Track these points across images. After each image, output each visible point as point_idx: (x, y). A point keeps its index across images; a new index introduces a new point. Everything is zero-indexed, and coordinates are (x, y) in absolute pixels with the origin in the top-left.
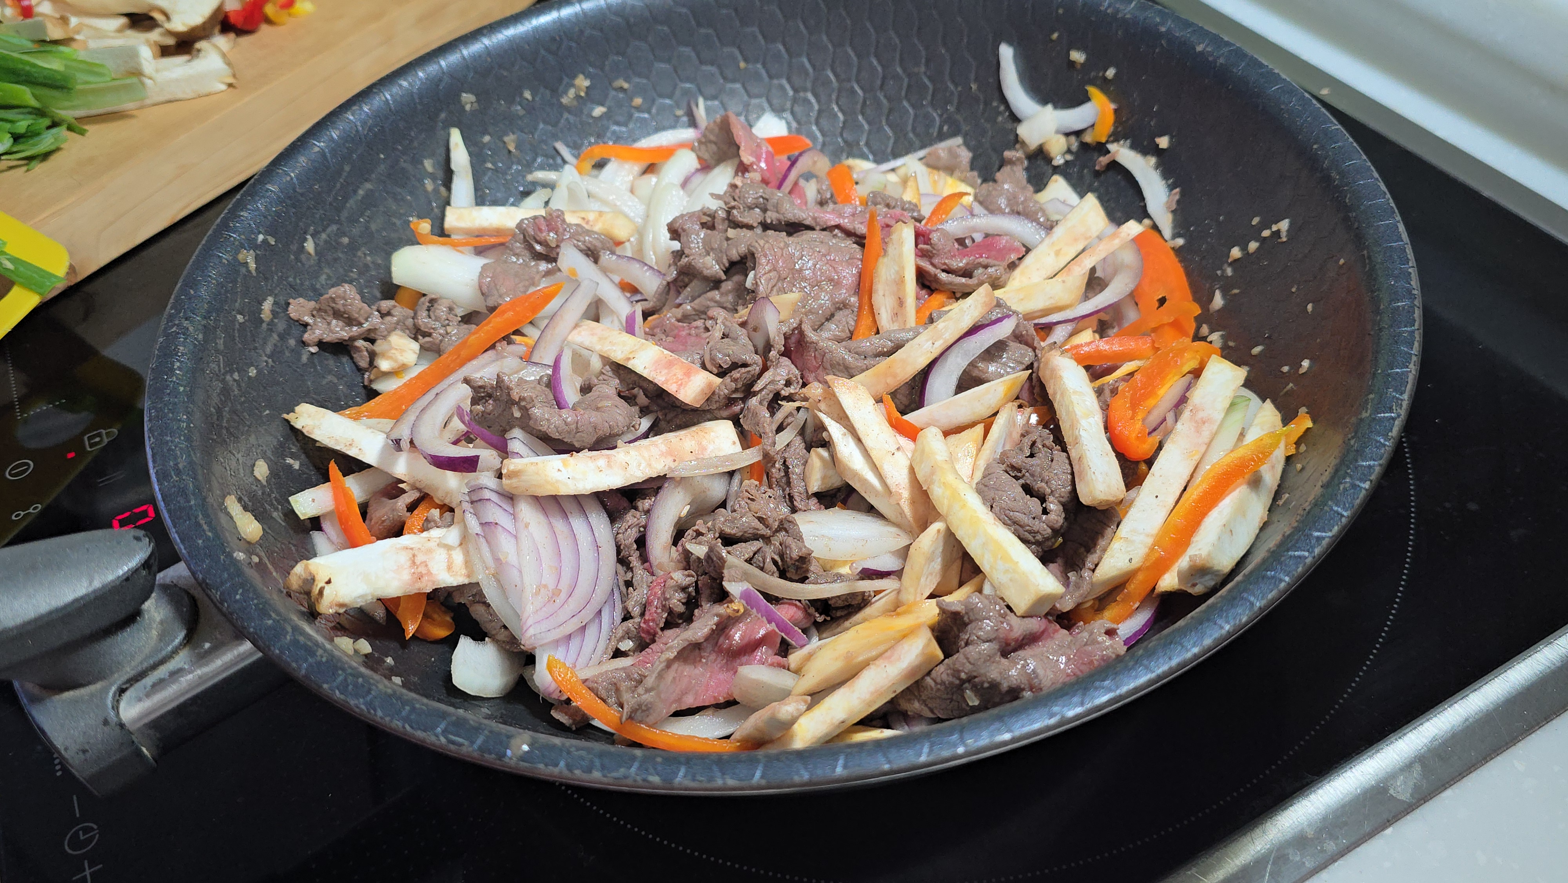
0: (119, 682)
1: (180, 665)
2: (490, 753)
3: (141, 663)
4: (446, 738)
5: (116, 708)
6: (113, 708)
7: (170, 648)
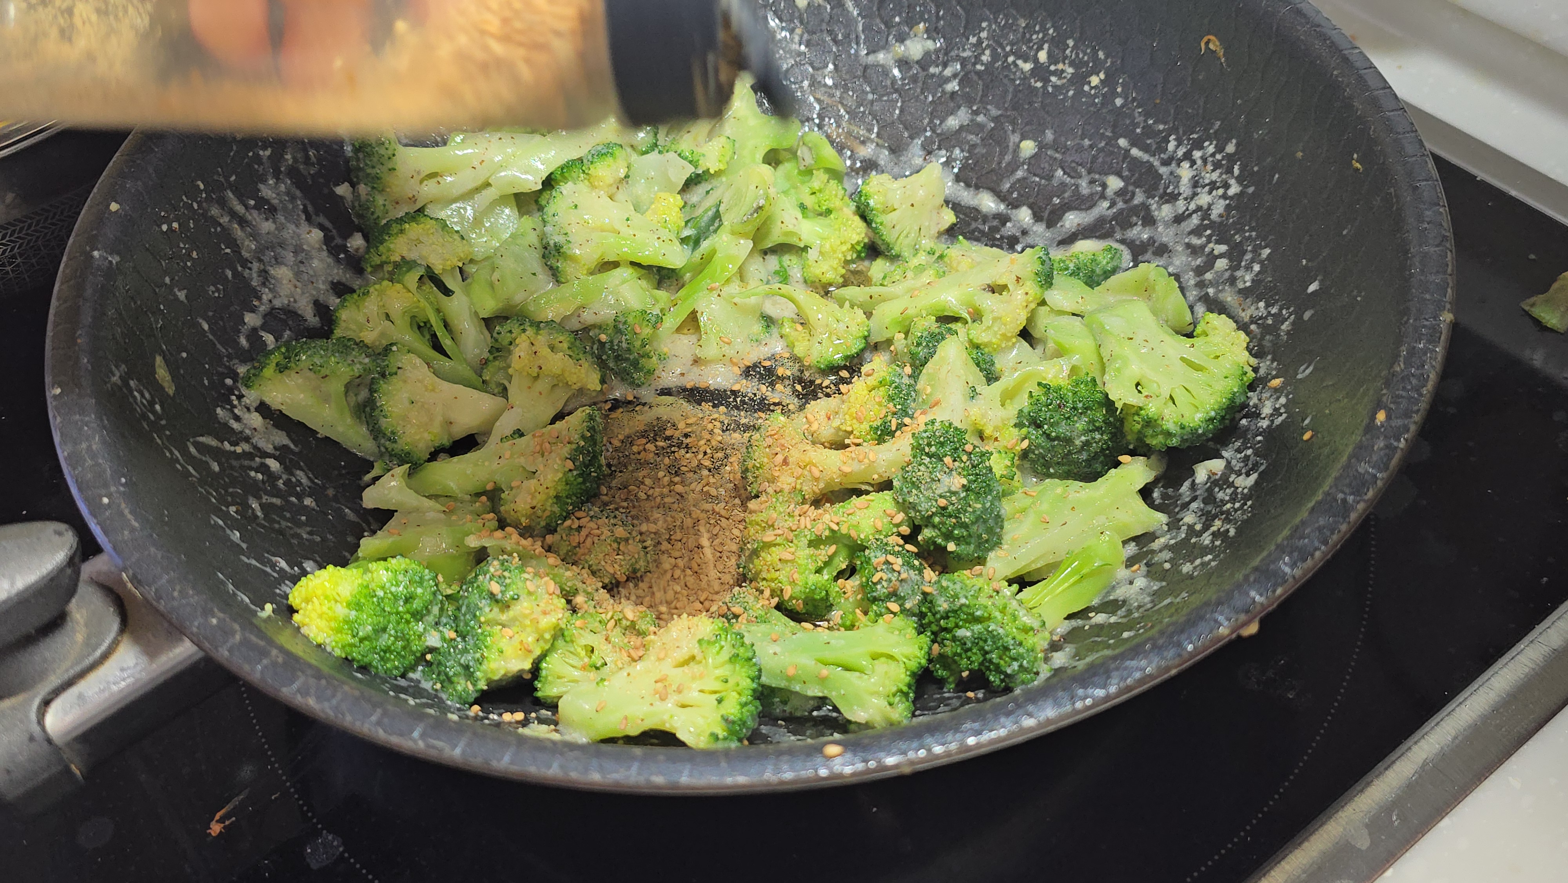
0: (43, 694)
3: (67, 670)
5: (41, 722)
6: (38, 721)
7: (98, 653)
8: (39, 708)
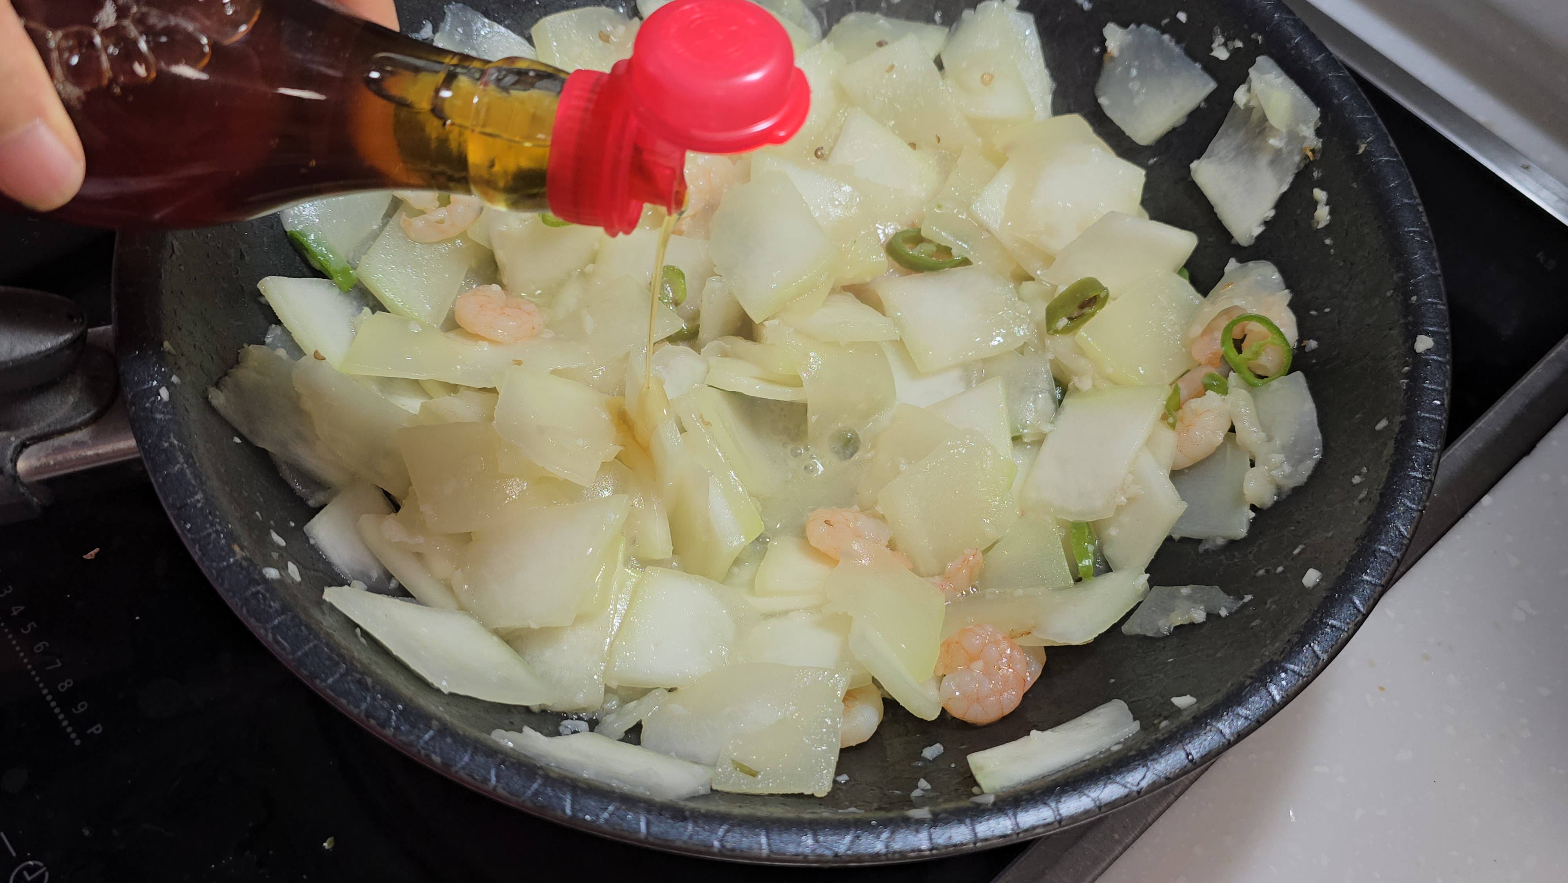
0: (23, 437)
1: (86, 438)
2: (306, 670)
3: (49, 426)
4: (274, 635)
5: (14, 461)
6: (11, 460)
7: (79, 420)
8: (16, 448)
